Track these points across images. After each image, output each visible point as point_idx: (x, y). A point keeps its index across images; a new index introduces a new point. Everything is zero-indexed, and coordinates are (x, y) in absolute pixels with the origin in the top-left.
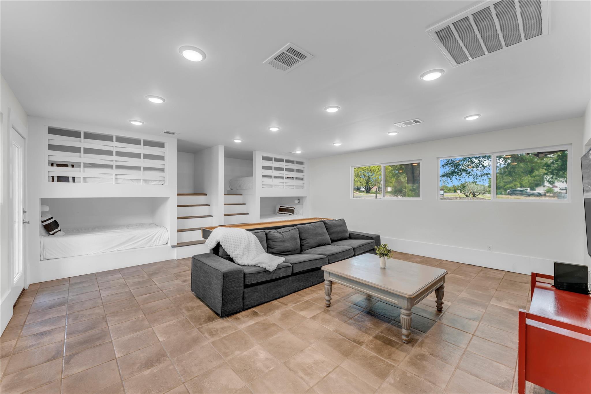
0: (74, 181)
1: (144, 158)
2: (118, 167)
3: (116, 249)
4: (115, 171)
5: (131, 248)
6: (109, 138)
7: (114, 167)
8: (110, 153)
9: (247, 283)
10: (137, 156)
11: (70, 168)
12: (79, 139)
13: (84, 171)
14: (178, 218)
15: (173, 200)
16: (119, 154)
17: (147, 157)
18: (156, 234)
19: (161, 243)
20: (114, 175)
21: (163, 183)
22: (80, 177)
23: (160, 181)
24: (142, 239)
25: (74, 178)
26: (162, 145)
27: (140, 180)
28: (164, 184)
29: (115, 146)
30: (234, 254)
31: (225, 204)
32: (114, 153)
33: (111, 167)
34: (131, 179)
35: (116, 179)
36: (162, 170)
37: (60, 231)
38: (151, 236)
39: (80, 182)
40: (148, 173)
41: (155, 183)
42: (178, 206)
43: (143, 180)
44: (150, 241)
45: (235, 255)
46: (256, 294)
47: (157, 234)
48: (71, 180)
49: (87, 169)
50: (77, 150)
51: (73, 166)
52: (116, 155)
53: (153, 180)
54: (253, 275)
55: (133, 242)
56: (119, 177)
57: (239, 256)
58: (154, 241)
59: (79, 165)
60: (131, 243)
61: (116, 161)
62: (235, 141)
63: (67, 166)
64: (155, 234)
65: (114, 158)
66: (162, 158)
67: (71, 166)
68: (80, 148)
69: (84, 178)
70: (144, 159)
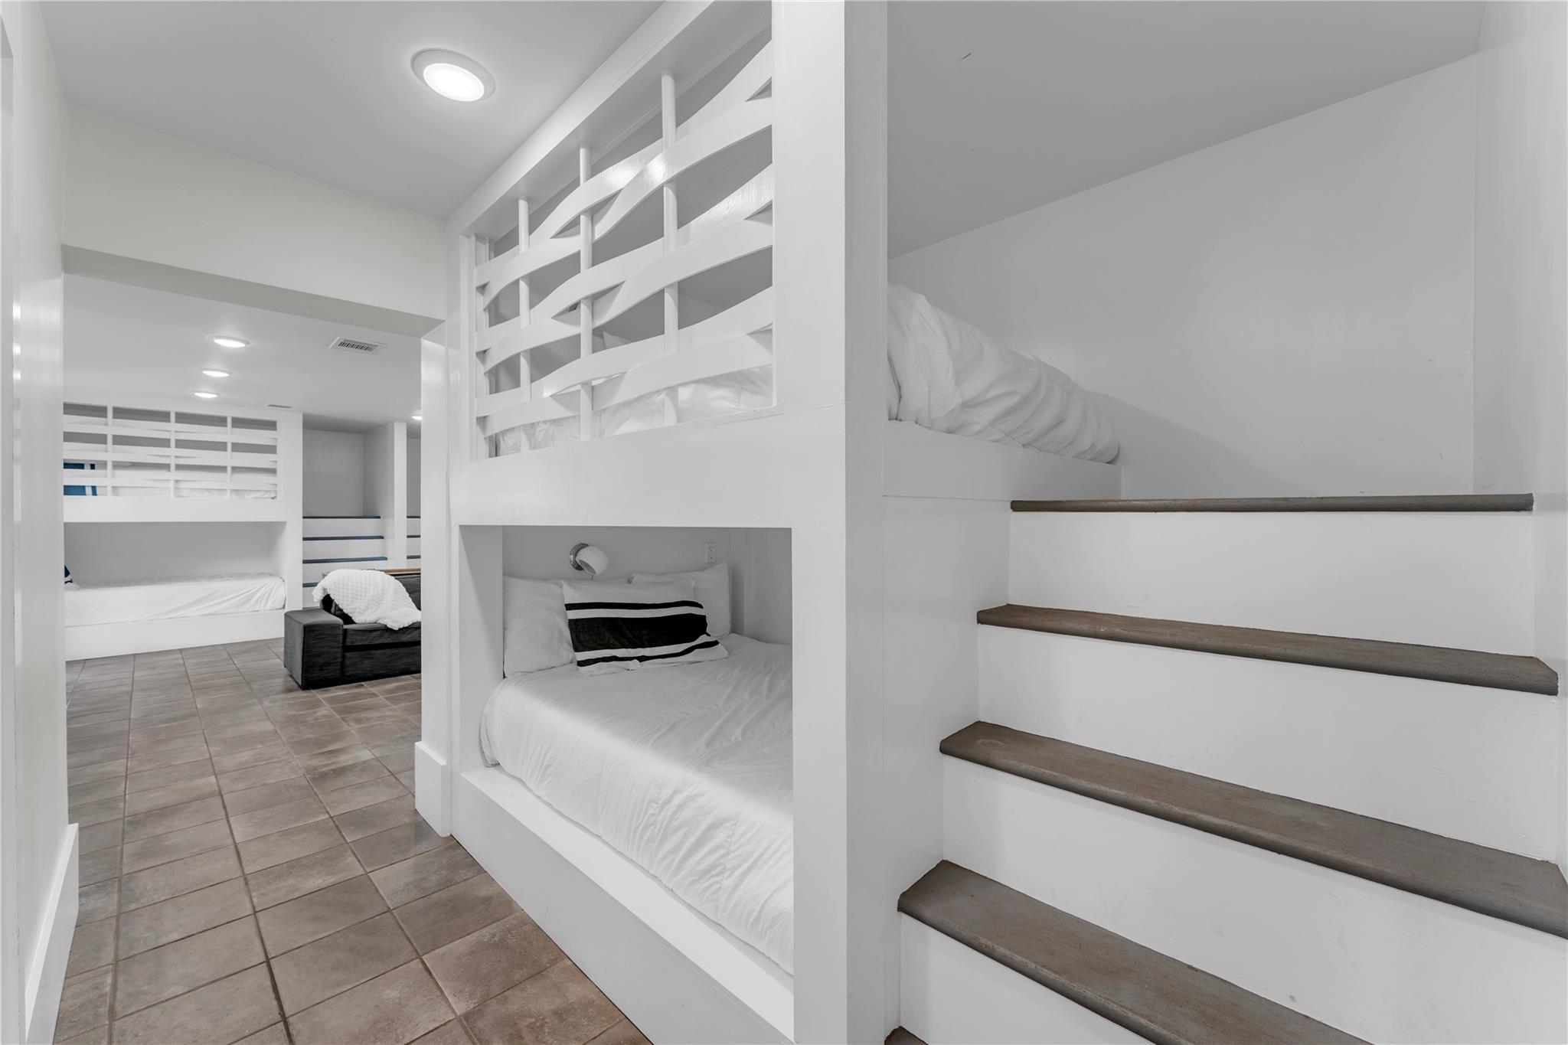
0: (94, 493)
1: (233, 450)
2: (179, 467)
3: (177, 614)
4: (174, 475)
5: (207, 612)
6: (163, 416)
7: (173, 467)
8: (164, 443)
9: (348, 643)
10: (220, 446)
11: (87, 471)
12: (104, 419)
13: (113, 476)
14: (305, 562)
15: (295, 529)
16: (180, 444)
17: (238, 447)
18: (257, 591)
19: (269, 605)
20: (172, 482)
21: (273, 495)
22: (106, 487)
23: (267, 491)
24: (232, 596)
25: (94, 488)
26: (271, 425)
27: (226, 490)
28: (275, 497)
29: (172, 430)
30: (349, 607)
31: (408, 537)
32: (173, 443)
33: (167, 467)
34: (207, 490)
35: (177, 489)
36: (273, 471)
37: (71, 581)
38: (248, 593)
39: (106, 495)
40: (239, 476)
41: (258, 495)
42: (305, 539)
43: (232, 490)
44: (249, 600)
45: (351, 609)
46: (367, 662)
47: (263, 589)
48: (89, 491)
49: (119, 472)
50: (101, 439)
51: (93, 467)
52: (177, 447)
53: (251, 491)
54: (361, 633)
55: (212, 603)
56: (181, 485)
57: (358, 610)
58: (256, 602)
59: (104, 465)
60: (207, 604)
61: (176, 457)
62: (413, 417)
63: (81, 466)
64: (256, 589)
65: (173, 451)
66: (271, 449)
67: (90, 467)
68: (106, 436)
69: (114, 488)
70: (234, 453)
